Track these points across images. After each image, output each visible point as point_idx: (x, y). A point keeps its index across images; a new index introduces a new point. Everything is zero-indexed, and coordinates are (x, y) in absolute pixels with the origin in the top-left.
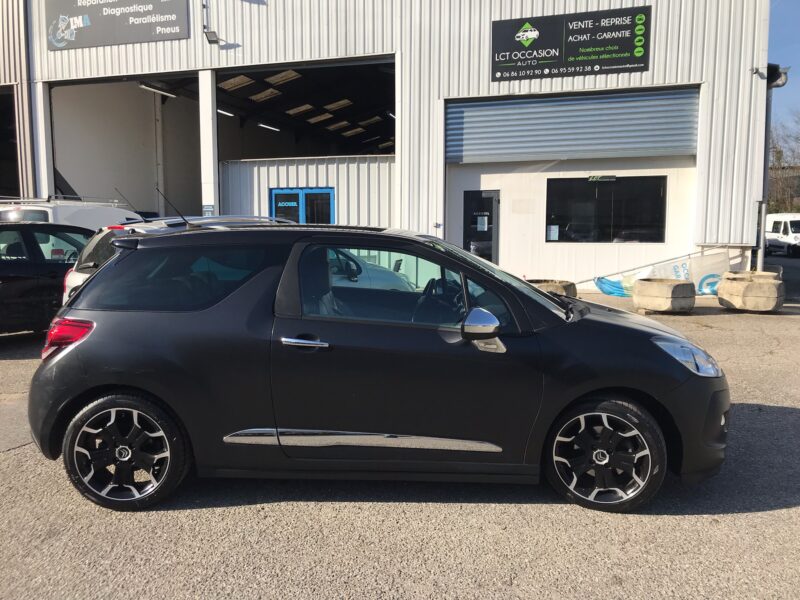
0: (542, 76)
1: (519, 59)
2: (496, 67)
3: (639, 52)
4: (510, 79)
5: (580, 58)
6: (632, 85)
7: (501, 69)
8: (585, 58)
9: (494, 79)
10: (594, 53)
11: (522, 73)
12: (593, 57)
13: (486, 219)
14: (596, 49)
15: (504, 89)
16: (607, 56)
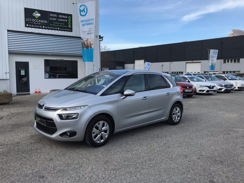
0: (42, 28)
1: (34, 22)
2: (26, 23)
3: (70, 26)
4: (32, 27)
5: (54, 25)
6: (68, 35)
7: (28, 23)
8: (55, 25)
9: (26, 26)
11: (36, 26)
12: (57, 25)
13: (24, 71)
14: (58, 23)
15: (29, 30)
16: (61, 26)
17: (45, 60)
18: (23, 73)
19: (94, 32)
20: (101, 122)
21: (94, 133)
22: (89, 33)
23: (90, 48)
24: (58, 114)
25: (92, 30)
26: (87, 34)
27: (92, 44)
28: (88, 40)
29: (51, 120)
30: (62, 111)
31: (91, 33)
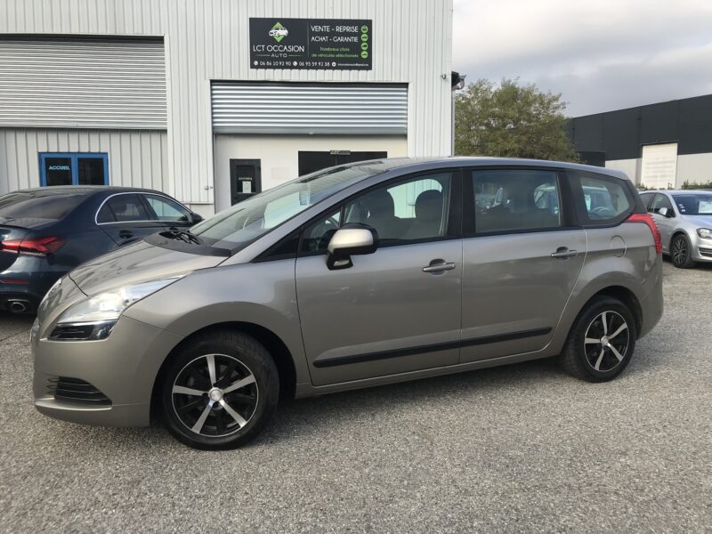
0: (292, 67)
1: (271, 53)
2: (253, 56)
3: (364, 55)
4: (266, 67)
5: (321, 55)
6: (361, 80)
7: (258, 59)
8: (325, 56)
9: (253, 66)
10: (332, 52)
11: (276, 64)
12: (332, 56)
13: (249, 183)
14: (334, 49)
15: (261, 74)
16: (342, 56)
17: (299, 152)
18: (247, 187)
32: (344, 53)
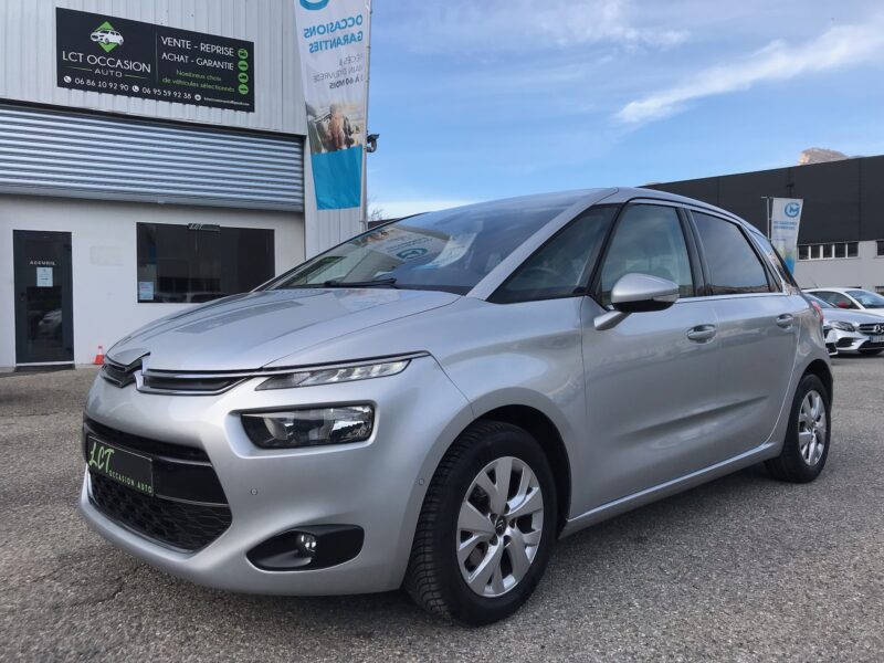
0: (130, 94)
1: (98, 66)
2: (63, 69)
3: (243, 90)
4: (85, 88)
5: (178, 82)
6: (239, 124)
7: (69, 73)
8: (184, 83)
9: (61, 83)
10: (195, 80)
11: (103, 85)
12: (192, 84)
13: (50, 270)
14: (197, 76)
15: (76, 98)
16: (210, 87)
17: (138, 224)
18: (45, 278)
19: (363, 72)
20: (504, 465)
21: (466, 535)
22: (340, 83)
23: (345, 147)
24: (235, 413)
25: (354, 65)
26: (332, 86)
27: (353, 129)
28: (337, 114)
29: (195, 451)
30: (262, 388)
31: (348, 81)
32: (211, 82)
